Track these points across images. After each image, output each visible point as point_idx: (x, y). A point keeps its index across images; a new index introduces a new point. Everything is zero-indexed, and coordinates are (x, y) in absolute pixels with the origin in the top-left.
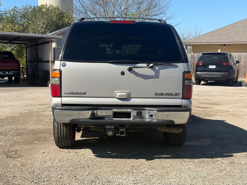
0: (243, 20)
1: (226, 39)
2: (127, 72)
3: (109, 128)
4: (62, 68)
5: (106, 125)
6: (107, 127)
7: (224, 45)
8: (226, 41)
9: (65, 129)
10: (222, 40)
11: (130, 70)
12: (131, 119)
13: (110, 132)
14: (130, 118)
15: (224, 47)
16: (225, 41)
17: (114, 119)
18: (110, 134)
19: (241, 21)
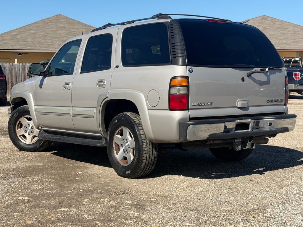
0: (37, 22)
1: (23, 46)
2: (246, 78)
3: (237, 142)
4: (189, 75)
5: (234, 139)
6: (236, 141)
7: (20, 53)
8: (24, 48)
9: (154, 152)
10: (19, 47)
11: (249, 75)
12: (250, 130)
13: (239, 146)
14: (248, 129)
15: (20, 55)
16: (22, 48)
17: (236, 131)
18: (239, 148)
19: (35, 23)
